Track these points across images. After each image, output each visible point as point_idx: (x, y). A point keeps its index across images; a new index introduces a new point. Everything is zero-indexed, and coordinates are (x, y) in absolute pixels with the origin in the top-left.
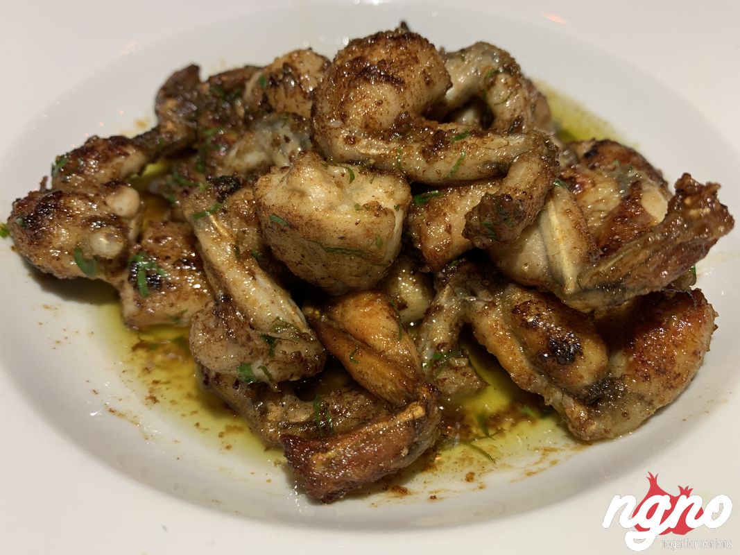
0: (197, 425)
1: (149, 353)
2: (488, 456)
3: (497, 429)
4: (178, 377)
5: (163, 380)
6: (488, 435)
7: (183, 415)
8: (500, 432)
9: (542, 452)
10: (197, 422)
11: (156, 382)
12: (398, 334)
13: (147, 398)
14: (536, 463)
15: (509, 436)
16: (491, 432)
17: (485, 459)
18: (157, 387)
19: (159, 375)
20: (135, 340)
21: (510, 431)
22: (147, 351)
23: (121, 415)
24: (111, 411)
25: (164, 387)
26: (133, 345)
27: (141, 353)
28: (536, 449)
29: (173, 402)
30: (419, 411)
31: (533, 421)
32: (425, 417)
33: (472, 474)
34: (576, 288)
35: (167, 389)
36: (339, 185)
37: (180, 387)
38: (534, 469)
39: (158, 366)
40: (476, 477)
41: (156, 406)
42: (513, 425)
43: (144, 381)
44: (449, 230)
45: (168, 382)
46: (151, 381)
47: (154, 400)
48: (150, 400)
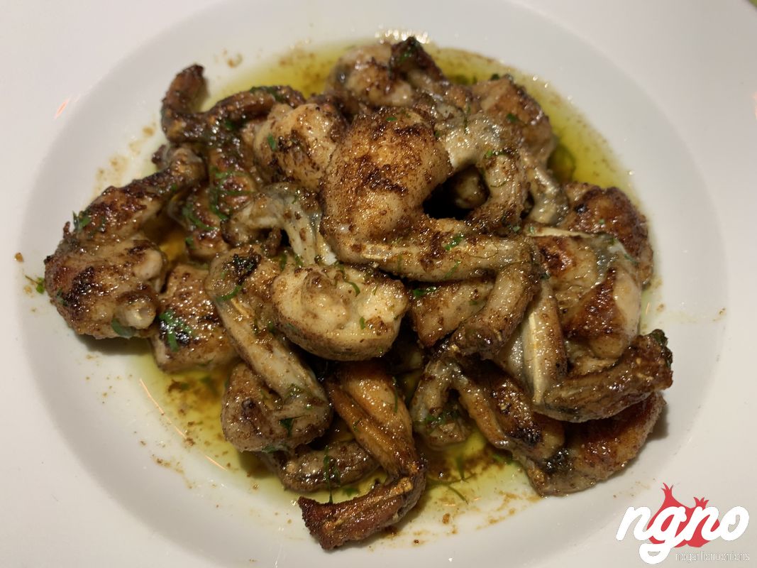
0: (229, 465)
1: (182, 394)
2: (463, 498)
3: (471, 473)
4: (209, 418)
5: (197, 421)
6: (463, 478)
7: (217, 456)
8: (473, 476)
9: (505, 496)
10: (227, 463)
11: (191, 424)
12: (394, 406)
13: (185, 441)
14: (499, 510)
15: (480, 479)
16: (466, 475)
17: (461, 501)
18: (192, 428)
19: (193, 416)
20: (169, 383)
21: (481, 474)
22: (180, 392)
23: (167, 465)
24: (159, 462)
25: (198, 428)
26: (168, 388)
27: (176, 394)
28: (501, 493)
29: (207, 443)
30: (409, 487)
31: (501, 466)
32: (413, 490)
33: (448, 515)
34: (541, 401)
35: (201, 430)
36: (346, 302)
37: (212, 427)
38: (496, 516)
39: (191, 407)
40: (451, 519)
41: (194, 447)
42: (485, 469)
43: (182, 424)
44: (441, 321)
45: (201, 423)
46: (186, 424)
47: (191, 441)
48: (187, 443)
